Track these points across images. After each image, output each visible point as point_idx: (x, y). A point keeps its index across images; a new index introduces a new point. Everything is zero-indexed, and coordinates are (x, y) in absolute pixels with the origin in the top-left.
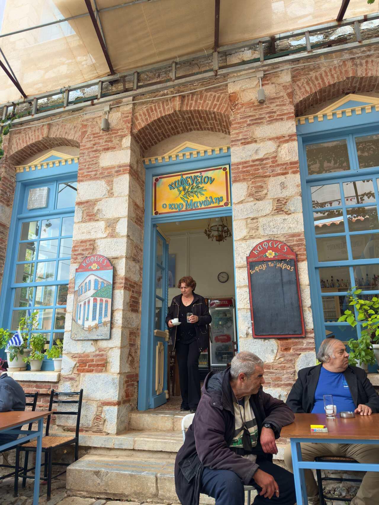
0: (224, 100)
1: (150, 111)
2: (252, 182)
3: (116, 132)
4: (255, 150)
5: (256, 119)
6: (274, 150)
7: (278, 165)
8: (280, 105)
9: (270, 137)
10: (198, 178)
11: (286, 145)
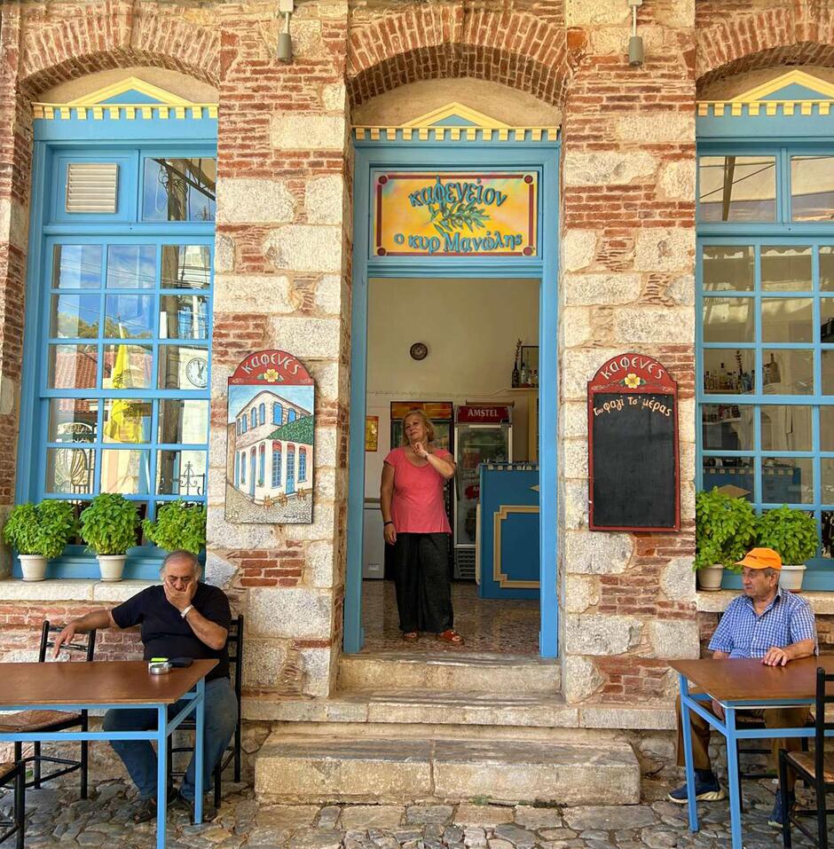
0: (555, 37)
1: (387, 29)
2: (606, 232)
3: (309, 67)
4: (615, 165)
5: (620, 99)
6: (652, 172)
7: (658, 205)
8: (669, 76)
9: (645, 143)
10: (473, 190)
11: (674, 165)
